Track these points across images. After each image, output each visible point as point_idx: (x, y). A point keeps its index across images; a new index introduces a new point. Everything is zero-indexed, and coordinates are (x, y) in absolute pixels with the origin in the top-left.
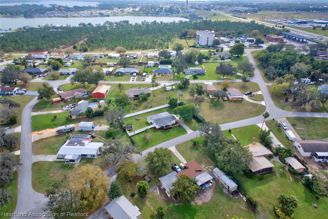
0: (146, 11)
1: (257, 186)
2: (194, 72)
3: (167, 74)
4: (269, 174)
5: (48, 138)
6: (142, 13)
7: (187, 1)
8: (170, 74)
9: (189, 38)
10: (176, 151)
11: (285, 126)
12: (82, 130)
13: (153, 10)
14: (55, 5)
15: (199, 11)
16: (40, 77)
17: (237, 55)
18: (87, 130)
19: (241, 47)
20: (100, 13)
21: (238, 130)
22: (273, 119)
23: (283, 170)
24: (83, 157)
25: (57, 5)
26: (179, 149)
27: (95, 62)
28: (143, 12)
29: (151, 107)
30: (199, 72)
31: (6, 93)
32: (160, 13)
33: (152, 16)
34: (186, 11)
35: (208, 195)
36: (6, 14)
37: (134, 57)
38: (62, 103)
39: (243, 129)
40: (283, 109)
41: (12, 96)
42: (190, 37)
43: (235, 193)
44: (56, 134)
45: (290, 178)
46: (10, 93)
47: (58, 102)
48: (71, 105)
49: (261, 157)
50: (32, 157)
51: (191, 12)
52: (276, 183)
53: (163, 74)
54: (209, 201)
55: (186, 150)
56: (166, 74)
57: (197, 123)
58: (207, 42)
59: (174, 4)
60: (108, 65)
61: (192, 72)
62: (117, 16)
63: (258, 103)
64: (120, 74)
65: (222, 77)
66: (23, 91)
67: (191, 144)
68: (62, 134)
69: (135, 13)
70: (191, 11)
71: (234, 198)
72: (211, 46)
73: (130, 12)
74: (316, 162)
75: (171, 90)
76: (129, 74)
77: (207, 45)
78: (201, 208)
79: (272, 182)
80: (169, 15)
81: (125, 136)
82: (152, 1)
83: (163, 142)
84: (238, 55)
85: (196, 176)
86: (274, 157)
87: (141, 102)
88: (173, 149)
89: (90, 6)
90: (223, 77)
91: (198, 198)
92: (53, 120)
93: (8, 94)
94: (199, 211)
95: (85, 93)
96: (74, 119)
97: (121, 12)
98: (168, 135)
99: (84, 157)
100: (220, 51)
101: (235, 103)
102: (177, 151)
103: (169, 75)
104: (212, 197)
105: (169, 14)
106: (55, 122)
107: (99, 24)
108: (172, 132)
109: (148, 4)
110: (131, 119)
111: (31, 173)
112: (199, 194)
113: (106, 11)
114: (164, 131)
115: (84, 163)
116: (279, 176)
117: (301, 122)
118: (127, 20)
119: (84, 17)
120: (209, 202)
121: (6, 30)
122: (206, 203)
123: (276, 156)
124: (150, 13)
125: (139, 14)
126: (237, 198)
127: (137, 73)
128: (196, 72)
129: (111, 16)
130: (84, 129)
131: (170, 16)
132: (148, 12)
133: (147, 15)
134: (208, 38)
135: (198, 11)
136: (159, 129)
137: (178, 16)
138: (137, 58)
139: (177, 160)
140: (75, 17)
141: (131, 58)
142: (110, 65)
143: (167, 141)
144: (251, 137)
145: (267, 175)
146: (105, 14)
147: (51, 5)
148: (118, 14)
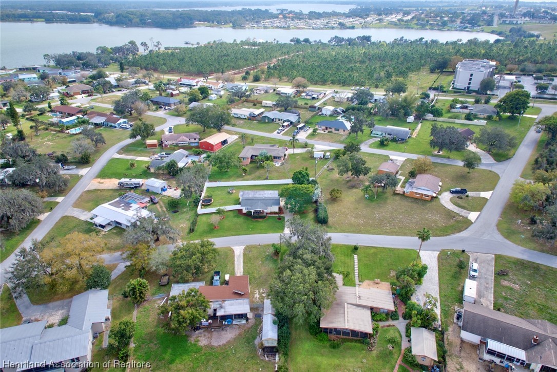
0: (422, 21)
1: (318, 356)
2: (388, 134)
3: (340, 130)
4: (358, 345)
5: (105, 190)
6: (415, 24)
7: (517, 2)
8: (344, 131)
9: (451, 72)
10: (239, 255)
11: (475, 271)
12: (148, 189)
13: (438, 18)
14: (285, 10)
15: (538, 22)
16: (165, 109)
17: (509, 114)
18: (155, 191)
19: (518, 98)
20: (340, 24)
21: (372, 251)
22: (463, 251)
23: (393, 347)
24: (117, 225)
25: (287, 10)
26: (247, 252)
27: (250, 99)
28: (417, 22)
29: (267, 179)
30: (396, 135)
31: (110, 124)
32: (450, 25)
33: (432, 29)
34: (508, 22)
35: (225, 336)
36: (213, 22)
37: (313, 96)
38: (158, 149)
39: (383, 252)
40: (507, 238)
41: (114, 129)
42: (452, 70)
43: (271, 351)
44: (117, 188)
45: (394, 367)
46: (113, 125)
47: (153, 146)
48: (164, 153)
49: (362, 309)
50: (70, 208)
51: (517, 24)
52: (360, 364)
53: (333, 129)
54: (220, 346)
55: (257, 258)
56: (338, 130)
57: (313, 220)
58: (469, 84)
59: (496, 7)
60: (263, 105)
61: (384, 134)
62: (368, 28)
63: (463, 212)
64: (267, 121)
65: (436, 152)
66: (127, 125)
67: (272, 250)
68: (123, 190)
69: (402, 23)
70: (517, 21)
71: (262, 358)
72: (474, 91)
73: (393, 21)
74: (485, 361)
75: (320, 158)
76: (280, 121)
77: (468, 88)
78: (199, 350)
79: (352, 360)
80: (467, 27)
81: (194, 212)
82: (455, 2)
83: (235, 235)
84: (513, 113)
85: (225, 301)
86: (398, 319)
87: (258, 168)
88: (238, 251)
89: (335, 11)
90: (439, 152)
91: (206, 334)
92: (128, 169)
93: (111, 126)
94: (191, 354)
95: (195, 139)
96: (152, 173)
97: (378, 21)
98: (251, 226)
99: (119, 226)
100: (483, 101)
101: (412, 202)
102: (242, 255)
103: (342, 134)
104: (229, 342)
105: (468, 25)
106: (129, 172)
107: (320, 41)
108: (262, 224)
109: (442, 8)
110: (222, 190)
111: (51, 227)
112: (213, 330)
113: (354, 20)
114: (250, 219)
115: (114, 233)
116: (374, 355)
117: (526, 272)
118: (368, 35)
119: (313, 29)
120: (217, 347)
121: (192, 45)
122: (212, 348)
123: (404, 318)
124: (431, 24)
125: (409, 26)
126: (267, 359)
127: (291, 123)
128: (391, 135)
129: (357, 28)
130: (151, 189)
131: (467, 31)
132: (428, 22)
133: (423, 27)
134: (471, 75)
135: (534, 21)
136: (245, 214)
137: (485, 30)
138: (317, 99)
139: (231, 268)
140: (299, 28)
141: (308, 97)
142: (266, 105)
143: (242, 235)
144: (390, 270)
145: (353, 344)
146: (348, 25)
147: (279, 9)
148: (371, 25)
